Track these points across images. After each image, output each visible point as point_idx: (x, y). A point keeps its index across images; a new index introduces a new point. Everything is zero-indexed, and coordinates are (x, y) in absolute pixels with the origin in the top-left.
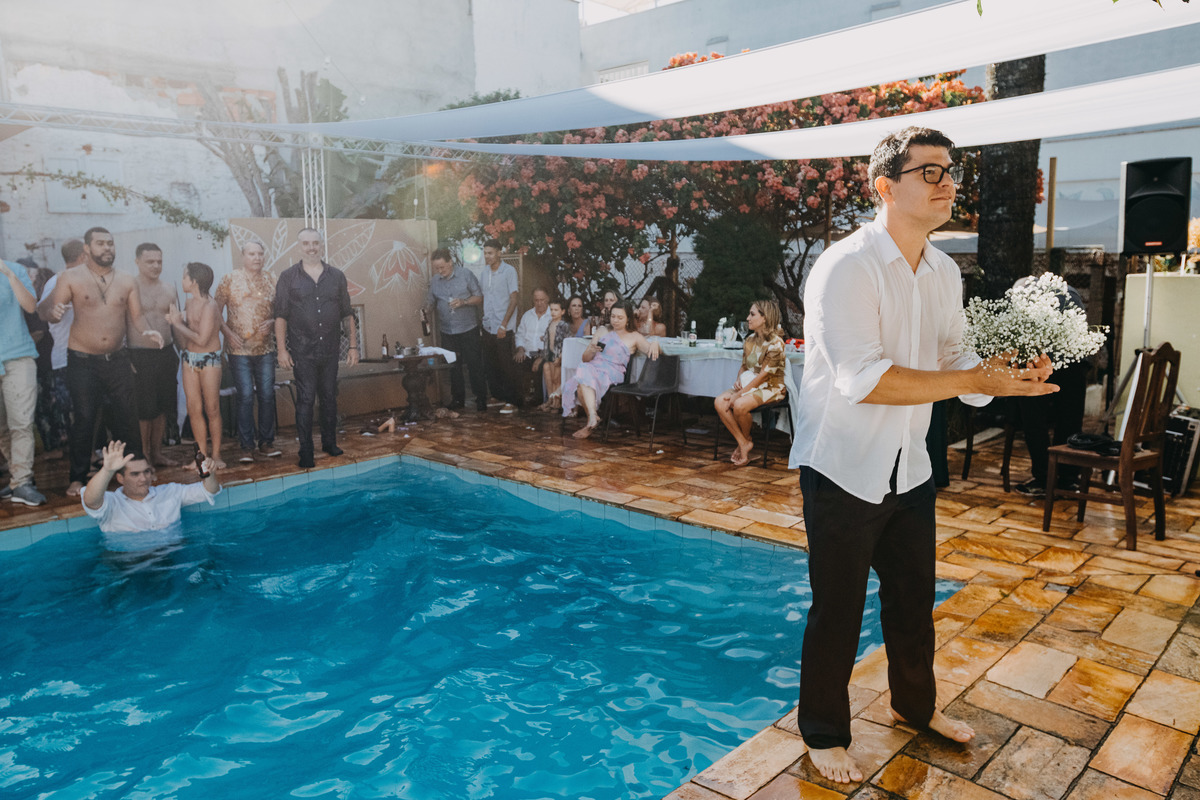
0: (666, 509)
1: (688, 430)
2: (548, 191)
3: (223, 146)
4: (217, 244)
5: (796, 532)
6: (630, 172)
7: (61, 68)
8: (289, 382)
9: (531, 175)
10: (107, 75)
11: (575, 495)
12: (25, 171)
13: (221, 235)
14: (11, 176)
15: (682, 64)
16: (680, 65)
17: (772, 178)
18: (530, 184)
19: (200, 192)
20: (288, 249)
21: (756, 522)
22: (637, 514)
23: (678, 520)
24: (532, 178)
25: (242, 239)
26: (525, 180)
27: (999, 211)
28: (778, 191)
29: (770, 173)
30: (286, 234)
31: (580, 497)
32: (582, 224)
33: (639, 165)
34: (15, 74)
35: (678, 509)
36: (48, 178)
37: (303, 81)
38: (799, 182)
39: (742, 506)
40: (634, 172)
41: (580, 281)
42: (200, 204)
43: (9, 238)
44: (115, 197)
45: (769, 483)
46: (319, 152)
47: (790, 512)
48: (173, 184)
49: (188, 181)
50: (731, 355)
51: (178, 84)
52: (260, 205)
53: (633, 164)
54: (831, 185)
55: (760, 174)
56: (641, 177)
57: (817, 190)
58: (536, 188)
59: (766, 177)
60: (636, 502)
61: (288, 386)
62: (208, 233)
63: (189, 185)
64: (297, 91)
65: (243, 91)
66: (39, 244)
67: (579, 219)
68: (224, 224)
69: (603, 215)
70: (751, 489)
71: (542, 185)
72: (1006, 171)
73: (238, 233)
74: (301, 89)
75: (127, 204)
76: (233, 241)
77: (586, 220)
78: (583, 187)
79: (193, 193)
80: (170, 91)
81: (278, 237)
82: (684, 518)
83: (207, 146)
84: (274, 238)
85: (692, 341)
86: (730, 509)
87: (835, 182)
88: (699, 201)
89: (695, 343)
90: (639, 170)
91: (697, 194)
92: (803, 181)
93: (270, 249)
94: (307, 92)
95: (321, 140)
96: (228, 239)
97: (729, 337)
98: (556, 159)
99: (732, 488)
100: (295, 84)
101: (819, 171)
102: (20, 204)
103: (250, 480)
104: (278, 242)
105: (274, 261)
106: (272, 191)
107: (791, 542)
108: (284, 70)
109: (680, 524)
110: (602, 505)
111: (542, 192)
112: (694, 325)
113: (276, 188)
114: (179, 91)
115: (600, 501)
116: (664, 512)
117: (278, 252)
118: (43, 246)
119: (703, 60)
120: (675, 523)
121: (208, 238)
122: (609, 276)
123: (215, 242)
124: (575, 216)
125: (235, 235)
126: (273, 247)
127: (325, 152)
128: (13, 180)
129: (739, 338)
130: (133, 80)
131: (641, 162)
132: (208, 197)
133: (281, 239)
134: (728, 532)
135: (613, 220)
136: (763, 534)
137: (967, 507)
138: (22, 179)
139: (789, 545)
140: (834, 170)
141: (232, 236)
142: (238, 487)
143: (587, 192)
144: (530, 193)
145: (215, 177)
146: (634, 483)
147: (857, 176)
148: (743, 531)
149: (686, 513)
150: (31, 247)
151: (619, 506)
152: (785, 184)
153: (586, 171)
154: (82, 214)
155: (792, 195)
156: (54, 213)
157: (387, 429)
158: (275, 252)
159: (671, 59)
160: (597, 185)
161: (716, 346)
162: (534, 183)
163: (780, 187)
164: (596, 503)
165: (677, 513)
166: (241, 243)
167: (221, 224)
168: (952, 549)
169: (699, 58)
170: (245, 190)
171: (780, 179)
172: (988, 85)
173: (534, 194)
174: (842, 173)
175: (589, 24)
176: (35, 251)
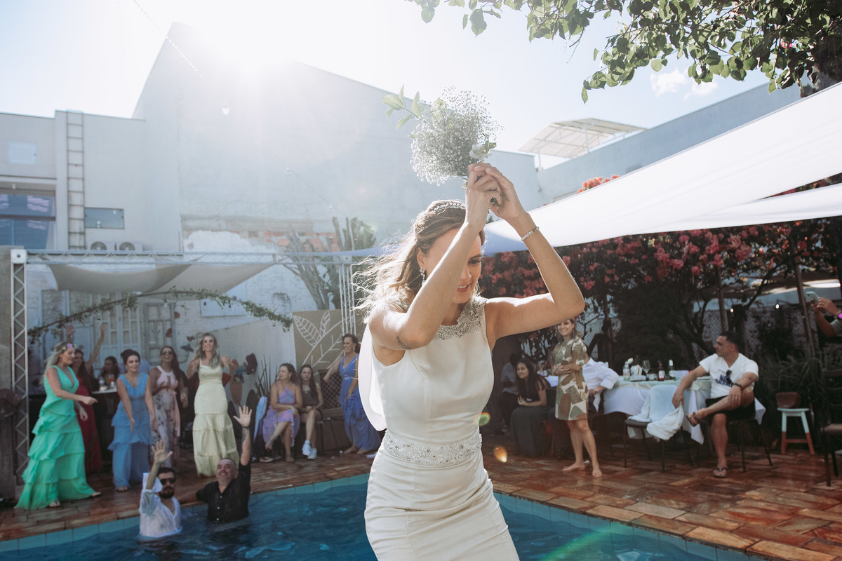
0: (577, 505)
1: (614, 446)
2: (504, 278)
3: (300, 268)
4: (286, 329)
5: (678, 524)
7: (213, 231)
8: (329, 419)
9: (491, 269)
10: (238, 232)
11: (511, 495)
12: (172, 291)
13: (288, 323)
15: (591, 186)
16: (591, 187)
17: (662, 255)
18: (490, 276)
19: (291, 298)
20: (330, 330)
21: (646, 515)
22: (555, 509)
23: (584, 513)
24: (492, 271)
25: (301, 324)
26: (488, 273)
28: (668, 263)
29: (661, 251)
30: (329, 319)
31: (515, 496)
34: (187, 237)
35: (586, 505)
36: (185, 294)
37: (348, 223)
38: (685, 255)
39: (637, 502)
42: (290, 306)
43: (179, 333)
45: (666, 484)
47: (676, 506)
48: (275, 294)
49: (284, 292)
51: (278, 234)
52: (322, 303)
54: (710, 257)
55: (655, 254)
57: (699, 261)
58: (494, 277)
59: (658, 254)
60: (555, 500)
61: (329, 421)
62: (280, 322)
63: (284, 294)
64: (344, 231)
65: (318, 234)
66: (195, 336)
68: (290, 316)
70: (648, 489)
71: (498, 275)
73: (298, 321)
74: (346, 229)
76: (295, 326)
79: (286, 299)
80: (274, 239)
81: (324, 322)
82: (590, 511)
83: (290, 269)
84: (322, 323)
86: (628, 504)
88: (611, 276)
91: (609, 271)
92: (688, 253)
93: (319, 329)
94: (351, 231)
96: (292, 326)
97: (636, 372)
98: (508, 253)
99: (634, 488)
100: (343, 226)
101: (699, 246)
102: (185, 313)
103: (291, 485)
104: (324, 325)
105: (321, 338)
106: (329, 294)
107: (671, 531)
108: (336, 219)
109: (586, 517)
110: (530, 502)
111: (499, 280)
113: (333, 292)
114: (279, 238)
115: (529, 499)
117: (324, 332)
119: (607, 181)
120: (583, 516)
121: (280, 325)
123: (285, 327)
125: (296, 323)
126: (321, 329)
128: (165, 297)
129: (643, 373)
130: (253, 234)
132: (296, 301)
133: (326, 323)
134: (622, 522)
136: (651, 524)
137: (836, 502)
139: (670, 533)
140: (712, 246)
141: (294, 323)
143: (530, 276)
144: (491, 281)
145: (300, 289)
146: (558, 485)
147: (730, 246)
148: (633, 522)
149: (591, 507)
150: (190, 339)
151: (542, 503)
152: (672, 257)
154: (220, 316)
155: (678, 265)
156: (205, 317)
158: (322, 332)
159: (584, 183)
161: (625, 379)
162: (494, 274)
163: (668, 260)
164: (526, 501)
165: (585, 508)
166: (300, 327)
167: (288, 316)
168: (813, 538)
169: (604, 180)
170: (313, 295)
171: (667, 255)
173: (493, 282)
175: (545, 168)
176: (193, 341)
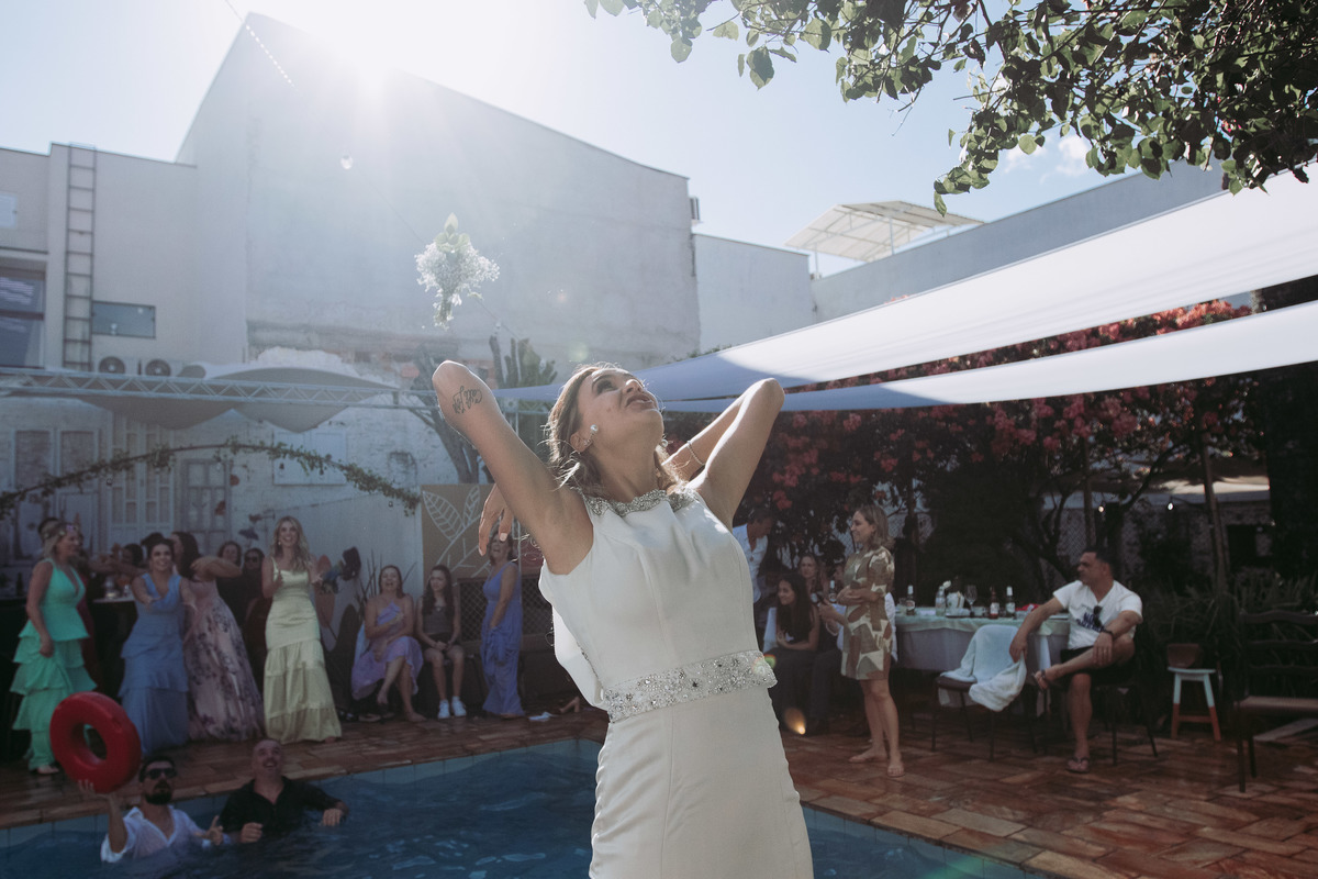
0: (858, 809)
3: (435, 414)
4: (409, 511)
5: (1013, 845)
6: (842, 422)
7: (298, 349)
10: (338, 353)
12: (229, 443)
13: (413, 502)
14: (217, 449)
17: (1002, 421)
19: (418, 462)
21: (964, 829)
23: (870, 823)
25: (434, 505)
27: (1290, 445)
28: (1013, 435)
29: (1000, 416)
30: (478, 499)
32: (791, 481)
33: (851, 415)
34: (257, 357)
35: (871, 809)
37: (513, 348)
39: (951, 807)
40: (845, 422)
41: (799, 545)
42: (416, 473)
43: (236, 509)
44: (312, 467)
45: (995, 780)
46: (514, 415)
47: (1011, 817)
48: (392, 454)
49: (407, 450)
50: (953, 623)
51: (402, 359)
52: (468, 471)
53: (844, 414)
54: (1071, 422)
55: (989, 418)
56: (854, 428)
57: (1054, 429)
59: (996, 420)
62: (400, 500)
63: (406, 455)
64: (507, 359)
66: (264, 516)
67: (787, 476)
68: (417, 491)
69: (815, 471)
70: (967, 787)
72: (1291, 398)
73: (430, 500)
74: (510, 356)
75: (322, 472)
76: (424, 510)
77: (795, 478)
78: (792, 442)
79: (410, 462)
80: (395, 366)
81: (470, 503)
82: (877, 820)
83: (418, 415)
84: (466, 504)
85: (911, 608)
86: (936, 811)
87: (1074, 419)
88: (923, 451)
89: (913, 610)
90: (851, 420)
91: (920, 444)
92: (1038, 421)
93: (462, 514)
94: (517, 359)
95: (515, 404)
96: (419, 507)
97: (955, 604)
99: (946, 785)
100: (506, 351)
101: (1055, 410)
102: (248, 478)
103: (409, 762)
104: (469, 508)
105: (465, 528)
108: (495, 339)
112: (910, 590)
114: (403, 365)
116: (854, 813)
117: (470, 518)
118: (266, 517)
121: (399, 506)
122: (831, 538)
123: (407, 509)
124: (783, 473)
125: (426, 502)
126: (465, 513)
127: (520, 415)
128: (218, 452)
129: (966, 605)
130: (362, 357)
131: (853, 411)
132: (425, 466)
133: (474, 505)
134: (928, 840)
135: (826, 476)
137: (1254, 818)
138: (228, 451)
140: (1073, 408)
141: (423, 503)
142: (395, 769)
143: (797, 448)
145: (433, 447)
147: (1105, 413)
148: (945, 840)
149: (880, 814)
150: (254, 519)
152: (1018, 426)
153: (795, 425)
154: (304, 485)
155: (1028, 439)
156: (279, 485)
157: (572, 708)
158: (467, 519)
160: (808, 440)
161: (937, 614)
163: (1012, 430)
165: (871, 814)
166: (432, 510)
167: (413, 490)
170: (453, 457)
171: (1012, 422)
172: (1253, 303)
174: (1082, 410)
175: (824, 275)
176: (258, 523)
